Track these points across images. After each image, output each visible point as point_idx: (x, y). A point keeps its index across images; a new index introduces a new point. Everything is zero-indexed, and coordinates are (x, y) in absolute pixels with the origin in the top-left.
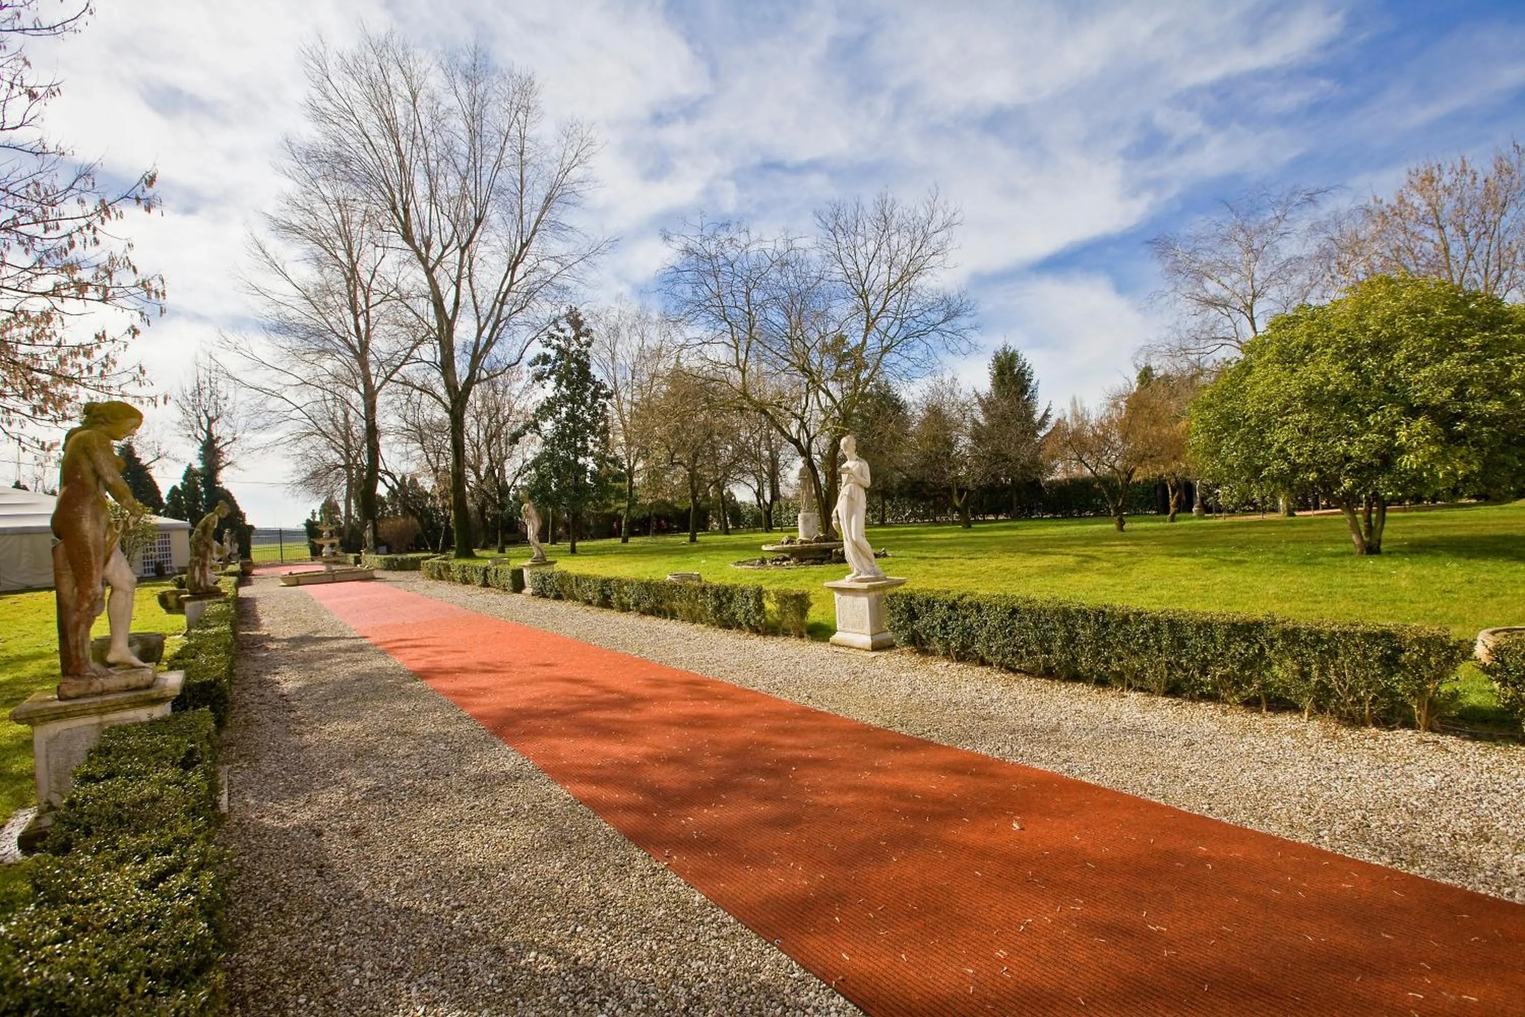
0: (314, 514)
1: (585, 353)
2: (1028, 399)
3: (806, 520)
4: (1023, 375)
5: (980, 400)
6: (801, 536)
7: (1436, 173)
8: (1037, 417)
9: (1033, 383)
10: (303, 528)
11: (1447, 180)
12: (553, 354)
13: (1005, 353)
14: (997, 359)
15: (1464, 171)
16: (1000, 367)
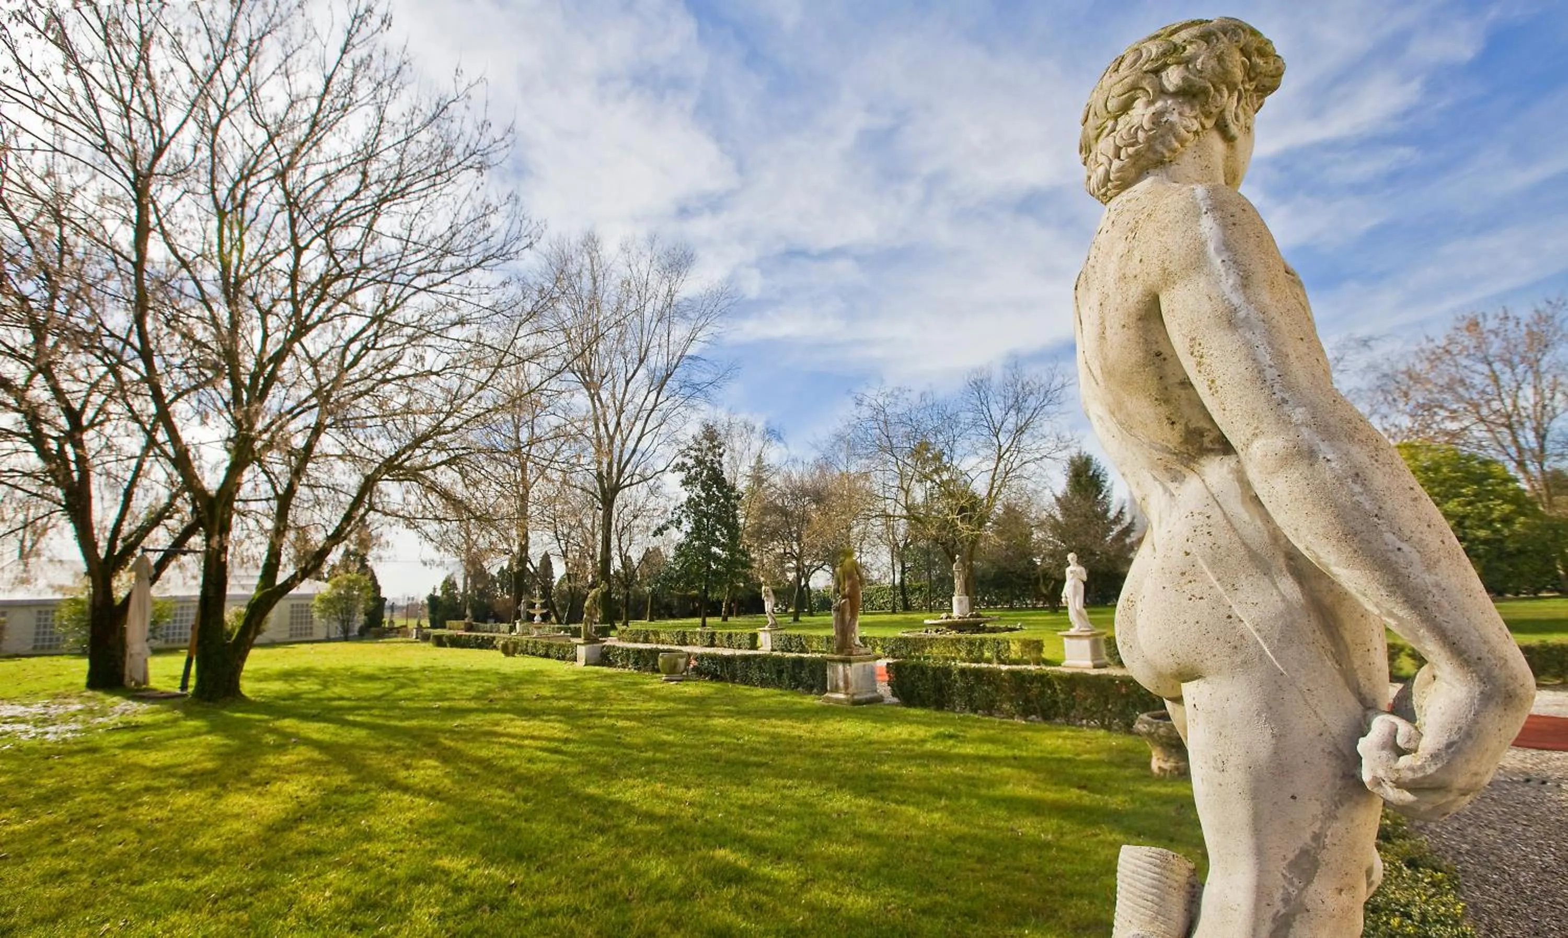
0: (435, 589)
1: (719, 462)
2: (1105, 497)
3: (960, 602)
4: (1098, 476)
5: (1058, 499)
6: (956, 613)
7: (1480, 320)
8: (1112, 514)
9: (1108, 484)
10: (426, 602)
11: (1492, 324)
12: (690, 462)
13: (1080, 457)
14: (1072, 462)
15: (1507, 318)
16: (1075, 470)
